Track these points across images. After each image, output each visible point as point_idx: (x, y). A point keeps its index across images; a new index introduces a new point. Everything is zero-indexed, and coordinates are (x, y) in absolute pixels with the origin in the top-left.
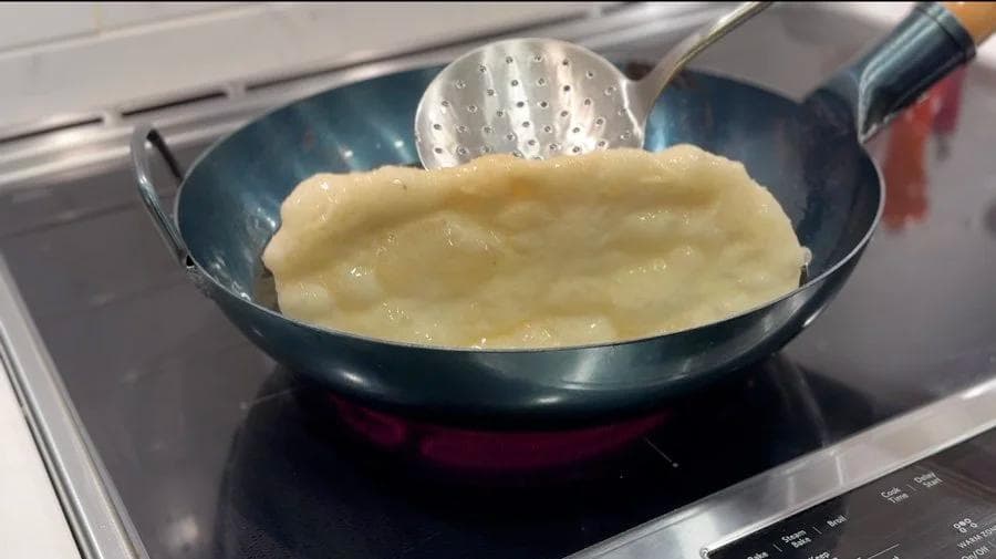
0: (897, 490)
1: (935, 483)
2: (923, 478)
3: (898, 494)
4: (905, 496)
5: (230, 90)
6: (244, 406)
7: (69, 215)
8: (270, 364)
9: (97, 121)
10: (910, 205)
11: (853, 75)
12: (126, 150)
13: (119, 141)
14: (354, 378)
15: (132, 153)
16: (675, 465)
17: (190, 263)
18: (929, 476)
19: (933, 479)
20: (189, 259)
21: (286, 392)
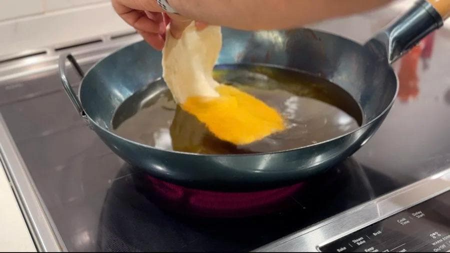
0: (404, 219)
1: (421, 216)
2: (416, 214)
3: (405, 221)
4: (408, 222)
5: (104, 39)
6: (110, 181)
7: (31, 95)
8: (122, 162)
9: (44, 53)
10: (410, 91)
11: (387, 33)
12: (57, 66)
13: (54, 62)
14: (160, 168)
15: (59, 66)
16: (304, 208)
17: (84, 114)
18: (419, 213)
19: (421, 214)
20: (83, 112)
21: (129, 175)
